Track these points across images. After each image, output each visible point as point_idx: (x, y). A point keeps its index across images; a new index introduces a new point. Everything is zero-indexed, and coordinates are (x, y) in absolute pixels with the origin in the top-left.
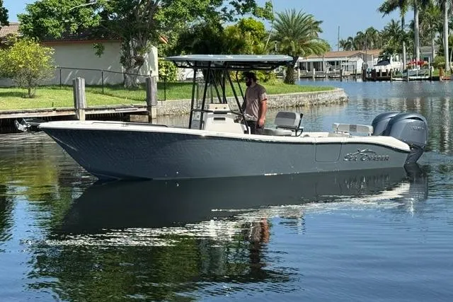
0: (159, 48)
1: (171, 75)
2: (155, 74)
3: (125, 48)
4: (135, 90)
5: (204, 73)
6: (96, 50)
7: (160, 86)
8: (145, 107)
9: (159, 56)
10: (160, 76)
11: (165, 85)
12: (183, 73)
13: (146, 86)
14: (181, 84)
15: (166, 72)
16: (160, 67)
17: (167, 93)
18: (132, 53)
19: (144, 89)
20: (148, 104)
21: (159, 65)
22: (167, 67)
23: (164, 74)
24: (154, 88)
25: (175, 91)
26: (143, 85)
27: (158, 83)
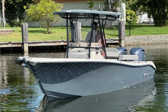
0: (126, 4)
1: (134, 20)
2: (124, 20)
3: (106, 4)
4: (111, 30)
5: (154, 19)
6: (89, 5)
7: (127, 27)
8: (118, 40)
9: (126, 9)
10: (127, 21)
11: (130, 26)
12: (141, 19)
13: (119, 27)
14: (140, 26)
15: (131, 19)
16: (127, 15)
17: (131, 32)
18: (110, 6)
19: (117, 29)
20: (119, 38)
21: (126, 14)
22: (131, 15)
23: (129, 20)
24: (123, 28)
25: (136, 30)
26: (116, 26)
27: (126, 25)
